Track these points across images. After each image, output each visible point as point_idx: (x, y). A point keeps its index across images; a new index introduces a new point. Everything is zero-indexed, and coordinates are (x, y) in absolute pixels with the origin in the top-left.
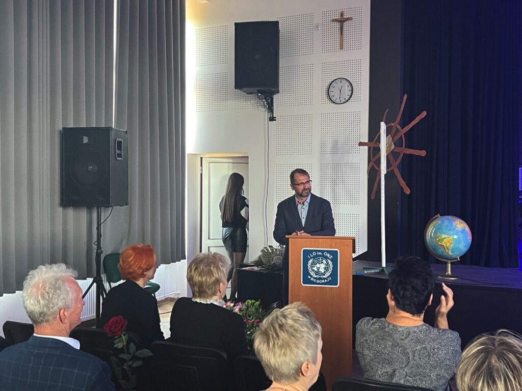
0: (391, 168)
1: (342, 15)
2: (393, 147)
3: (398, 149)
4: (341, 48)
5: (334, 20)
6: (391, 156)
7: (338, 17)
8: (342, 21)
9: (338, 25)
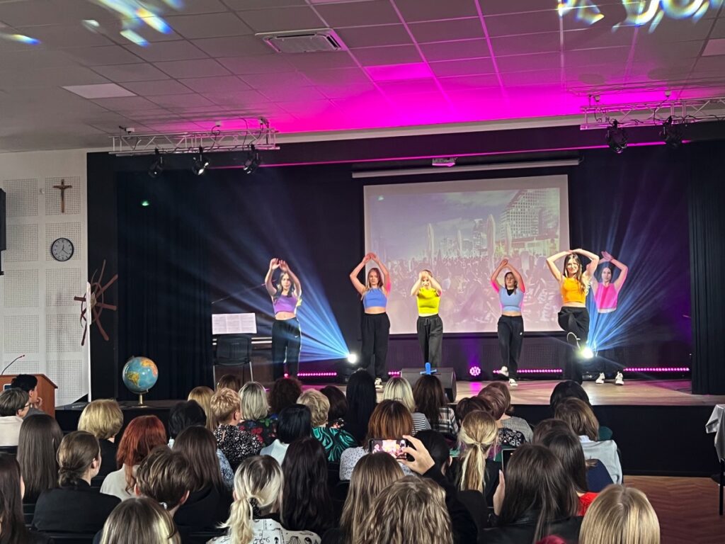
0: (94, 320)
1: (63, 183)
2: (96, 302)
3: (99, 304)
4: (63, 211)
5: (55, 187)
6: (95, 310)
7: (60, 184)
8: (63, 188)
9: (59, 191)
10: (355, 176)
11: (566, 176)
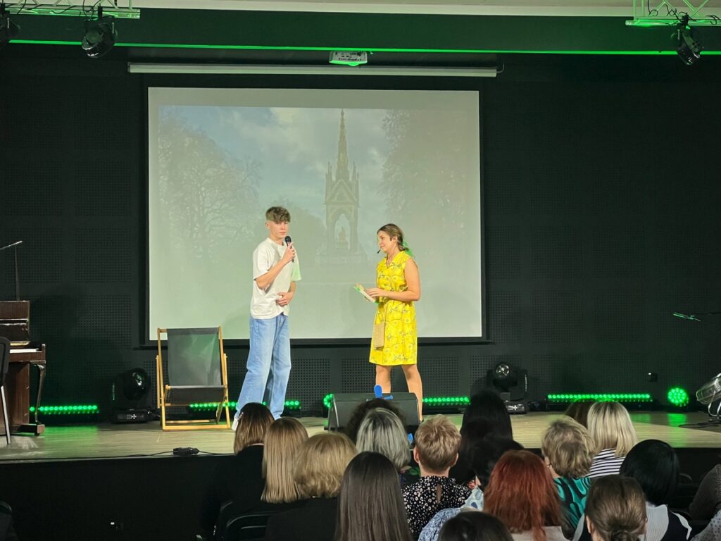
10: (135, 69)
11: (478, 92)
